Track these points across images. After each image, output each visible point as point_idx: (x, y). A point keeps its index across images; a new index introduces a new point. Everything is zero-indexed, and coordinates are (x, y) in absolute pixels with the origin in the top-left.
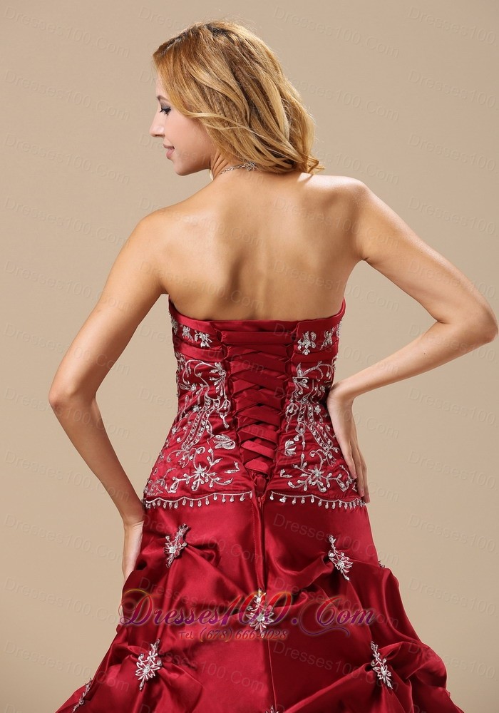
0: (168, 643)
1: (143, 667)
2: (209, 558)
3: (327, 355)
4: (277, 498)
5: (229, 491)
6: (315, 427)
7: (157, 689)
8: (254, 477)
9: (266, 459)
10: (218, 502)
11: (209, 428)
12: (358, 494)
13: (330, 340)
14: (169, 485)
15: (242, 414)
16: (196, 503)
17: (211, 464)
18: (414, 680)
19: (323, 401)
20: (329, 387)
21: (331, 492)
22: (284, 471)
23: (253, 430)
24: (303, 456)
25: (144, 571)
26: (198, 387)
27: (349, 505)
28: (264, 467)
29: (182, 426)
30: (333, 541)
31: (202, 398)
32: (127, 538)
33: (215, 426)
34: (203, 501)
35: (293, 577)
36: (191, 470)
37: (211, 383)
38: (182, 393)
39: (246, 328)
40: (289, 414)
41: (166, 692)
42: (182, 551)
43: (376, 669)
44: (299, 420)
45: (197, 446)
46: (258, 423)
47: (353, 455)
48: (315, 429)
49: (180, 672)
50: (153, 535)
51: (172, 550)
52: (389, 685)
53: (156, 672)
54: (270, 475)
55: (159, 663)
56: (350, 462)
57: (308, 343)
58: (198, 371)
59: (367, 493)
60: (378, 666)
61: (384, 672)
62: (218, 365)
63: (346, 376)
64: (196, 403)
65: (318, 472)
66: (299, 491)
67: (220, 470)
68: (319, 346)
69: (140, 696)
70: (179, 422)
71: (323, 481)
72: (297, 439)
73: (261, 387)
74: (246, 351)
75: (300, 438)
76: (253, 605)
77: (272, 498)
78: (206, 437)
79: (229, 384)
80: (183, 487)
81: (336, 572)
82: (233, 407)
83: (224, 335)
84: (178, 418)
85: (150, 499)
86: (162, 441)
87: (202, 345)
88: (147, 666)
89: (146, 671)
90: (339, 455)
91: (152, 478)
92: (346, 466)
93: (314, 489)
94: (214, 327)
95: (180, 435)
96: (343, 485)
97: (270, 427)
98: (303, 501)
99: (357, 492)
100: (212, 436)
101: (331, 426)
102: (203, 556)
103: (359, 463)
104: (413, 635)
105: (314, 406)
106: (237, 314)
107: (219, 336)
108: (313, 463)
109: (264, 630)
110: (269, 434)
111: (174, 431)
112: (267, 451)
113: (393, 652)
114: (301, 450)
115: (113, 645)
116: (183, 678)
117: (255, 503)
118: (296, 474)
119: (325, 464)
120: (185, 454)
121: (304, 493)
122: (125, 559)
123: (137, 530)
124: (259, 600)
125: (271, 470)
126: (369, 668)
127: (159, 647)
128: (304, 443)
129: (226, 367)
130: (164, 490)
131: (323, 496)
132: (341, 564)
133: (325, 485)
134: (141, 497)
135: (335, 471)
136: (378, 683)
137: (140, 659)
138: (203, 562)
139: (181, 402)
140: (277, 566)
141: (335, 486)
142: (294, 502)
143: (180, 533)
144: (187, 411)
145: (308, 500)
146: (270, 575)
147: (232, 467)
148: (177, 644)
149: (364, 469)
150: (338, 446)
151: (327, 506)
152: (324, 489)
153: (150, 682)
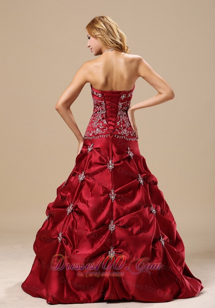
0: (87, 172)
1: (80, 177)
2: (98, 151)
3: (129, 99)
4: (117, 136)
5: (104, 135)
6: (124, 118)
7: (84, 183)
8: (110, 131)
9: (113, 126)
10: (101, 138)
11: (101, 118)
12: (135, 137)
13: (130, 96)
14: (90, 133)
15: (108, 114)
16: (96, 138)
17: (100, 128)
18: (149, 183)
19: (126, 111)
20: (128, 107)
21: (129, 136)
22: (116, 129)
23: (110, 118)
24: (122, 126)
25: (82, 154)
26: (99, 107)
27: (133, 140)
28: (113, 128)
29: (94, 117)
30: (129, 149)
31: (99, 110)
32: (79, 146)
33: (102, 117)
34: (98, 137)
35: (119, 157)
36: (96, 129)
37: (102, 106)
38: (95, 108)
39: (110, 93)
40: (118, 115)
41: (86, 184)
42: (92, 150)
43: (140, 180)
44: (121, 116)
45: (97, 123)
46: (111, 117)
47: (134, 126)
48: (125, 118)
49: (89, 179)
50: (85, 145)
51: (89, 149)
52: (143, 184)
53: (83, 179)
54: (114, 130)
55: (85, 176)
56: (133, 128)
57: (124, 97)
58: (98, 103)
59: (138, 137)
60: (140, 179)
61: (142, 181)
62: (103, 102)
63: (133, 105)
64: (98, 111)
65: (126, 130)
66: (121, 135)
67: (102, 129)
68: (126, 97)
69: (79, 184)
70: (94, 116)
71: (127, 133)
72: (120, 121)
73: (112, 108)
74: (110, 98)
75: (121, 121)
76: (109, 163)
77: (115, 136)
78: (100, 120)
79: (106, 107)
80: (93, 134)
81: (130, 156)
82: (106, 113)
83: (105, 94)
84: (93, 115)
85: (85, 137)
86: (89, 121)
87: (99, 96)
88: (81, 177)
89: (81, 178)
90: (130, 126)
91: (86, 131)
92: (132, 129)
93: (125, 135)
94: (102, 92)
95: (93, 119)
96: (131, 134)
97: (114, 118)
98: (122, 138)
99: (135, 136)
100: (102, 120)
101: (128, 118)
102: (97, 151)
103: (136, 128)
104: (150, 172)
105: (124, 112)
106: (108, 89)
107: (104, 94)
108: (124, 128)
109: (111, 170)
110: (114, 120)
111: (92, 118)
112: (113, 124)
113: (144, 176)
114: (121, 124)
115: (73, 171)
116: (91, 181)
117: (110, 137)
118: (120, 131)
119: (127, 128)
120: (95, 125)
121: (123, 136)
122: (78, 151)
123: (82, 144)
124: (110, 162)
125: (114, 129)
126: (138, 180)
127: (85, 172)
128: (122, 122)
129: (105, 103)
130: (89, 135)
131: (127, 137)
132: (131, 155)
133: (127, 134)
134: (83, 136)
135: (130, 130)
136: (140, 184)
137: (80, 175)
138: (97, 152)
139: (94, 110)
140: (115, 154)
141: (130, 135)
142: (120, 138)
143: (92, 145)
144: (95, 113)
145: (123, 137)
146: (113, 156)
147: (105, 129)
148: (89, 172)
149: (137, 130)
150: (130, 123)
151: (128, 140)
152: (127, 135)
153: (82, 181)
